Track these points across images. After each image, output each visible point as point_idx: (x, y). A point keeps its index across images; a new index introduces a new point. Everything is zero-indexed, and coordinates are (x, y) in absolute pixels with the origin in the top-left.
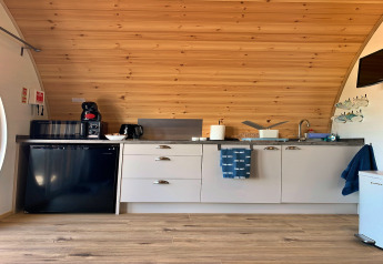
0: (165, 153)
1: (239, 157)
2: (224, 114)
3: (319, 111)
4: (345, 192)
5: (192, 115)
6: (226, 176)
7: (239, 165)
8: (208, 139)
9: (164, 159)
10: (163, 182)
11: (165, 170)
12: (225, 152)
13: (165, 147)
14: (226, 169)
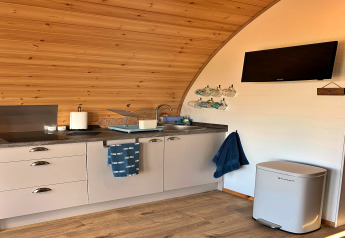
0: (41, 156)
1: (129, 153)
2: (82, 99)
3: (173, 95)
4: (217, 175)
5: (45, 100)
6: (117, 175)
7: (130, 162)
8: (68, 128)
9: (40, 163)
10: (42, 190)
11: (43, 177)
12: (114, 149)
13: (38, 149)
14: (116, 168)
